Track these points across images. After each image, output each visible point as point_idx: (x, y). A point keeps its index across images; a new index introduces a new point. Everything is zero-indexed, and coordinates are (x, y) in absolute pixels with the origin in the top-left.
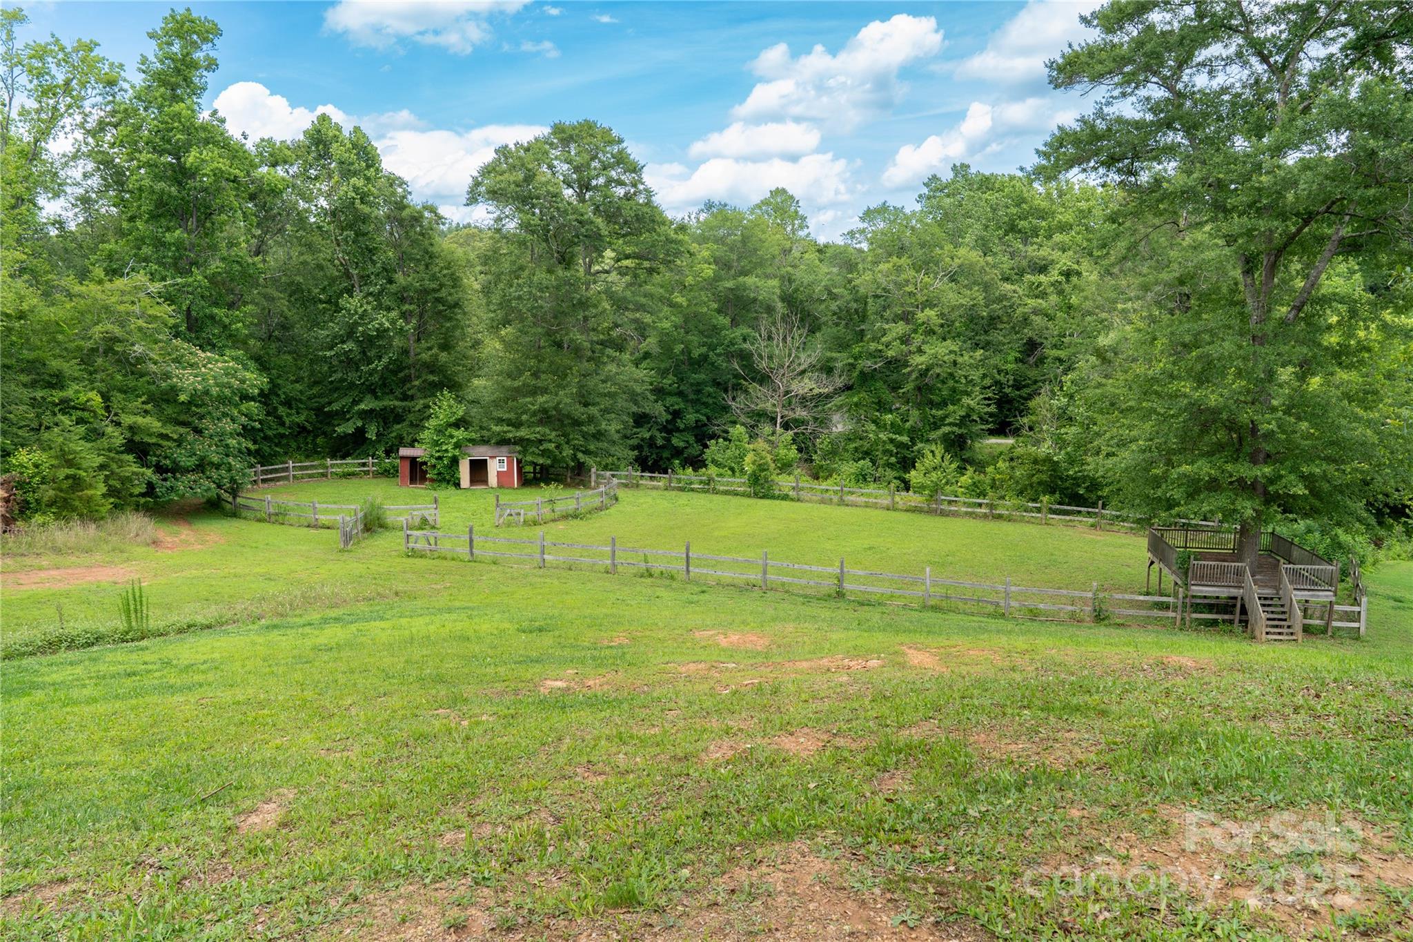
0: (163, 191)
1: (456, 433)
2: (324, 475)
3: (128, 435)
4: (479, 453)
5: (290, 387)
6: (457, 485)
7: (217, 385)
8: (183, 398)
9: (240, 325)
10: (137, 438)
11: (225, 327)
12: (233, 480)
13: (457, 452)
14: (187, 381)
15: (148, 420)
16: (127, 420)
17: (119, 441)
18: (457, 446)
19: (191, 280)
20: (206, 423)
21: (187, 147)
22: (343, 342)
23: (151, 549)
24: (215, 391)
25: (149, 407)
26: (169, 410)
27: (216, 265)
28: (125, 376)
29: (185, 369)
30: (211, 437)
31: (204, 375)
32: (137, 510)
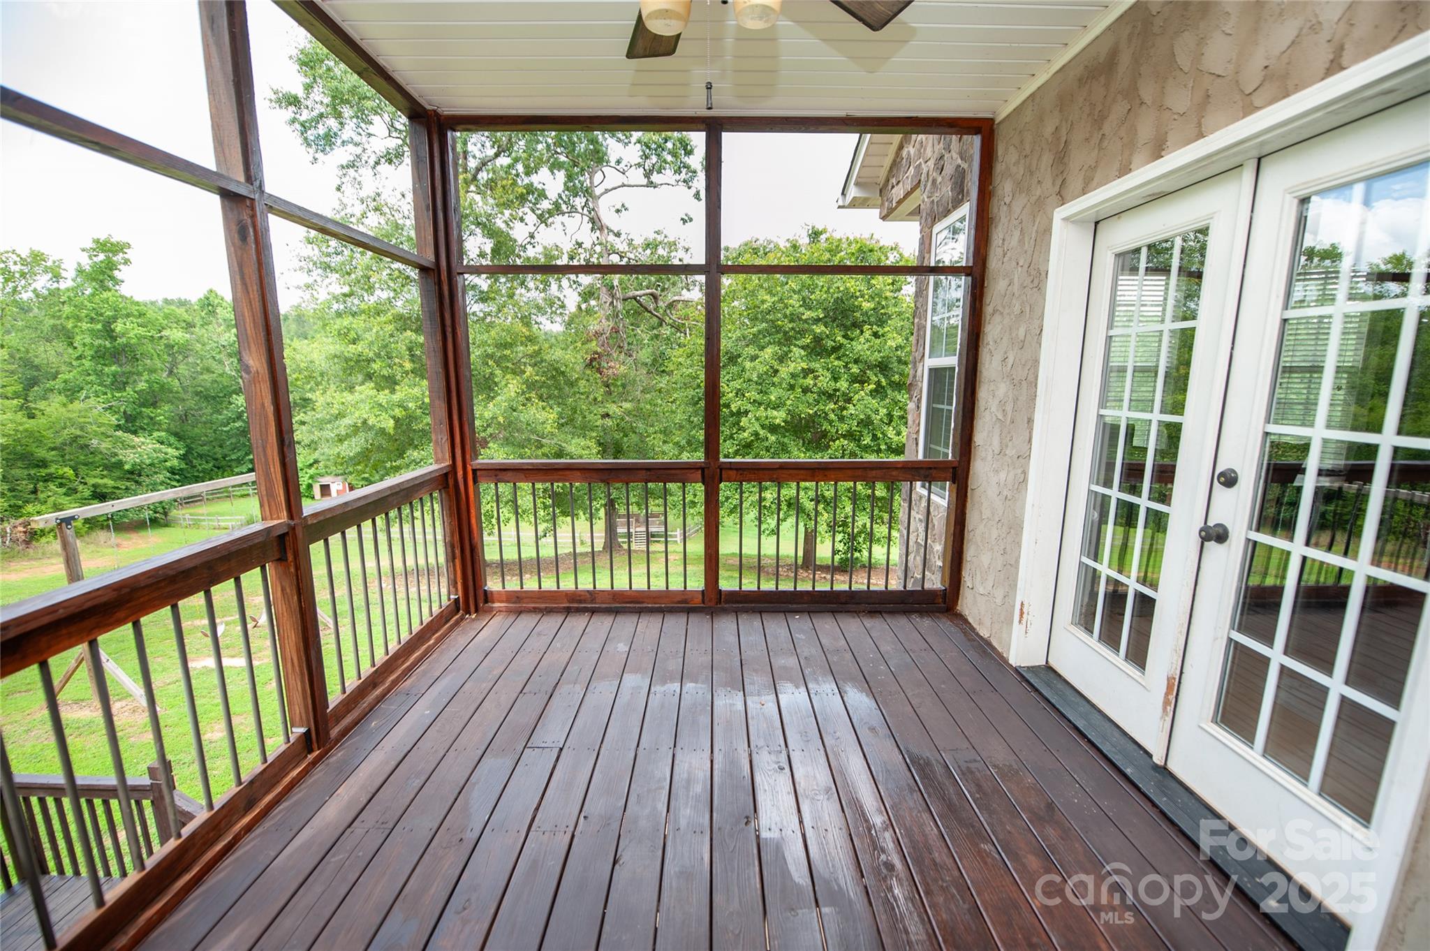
0: (100, 346)
1: (308, 471)
2: (229, 497)
3: (92, 489)
4: (325, 481)
5: (201, 448)
6: (313, 498)
7: (149, 458)
8: (127, 467)
9: (162, 417)
10: (98, 490)
11: (151, 418)
12: (164, 508)
13: (310, 481)
14: (130, 458)
15: (105, 481)
16: (91, 481)
17: (87, 493)
18: (311, 477)
19: (125, 394)
20: (143, 478)
21: (115, 319)
22: (234, 422)
23: (115, 549)
24: (148, 462)
25: (105, 473)
26: (117, 473)
27: (142, 386)
28: (86, 455)
29: (126, 449)
30: (147, 486)
31: (139, 453)
32: (102, 529)
